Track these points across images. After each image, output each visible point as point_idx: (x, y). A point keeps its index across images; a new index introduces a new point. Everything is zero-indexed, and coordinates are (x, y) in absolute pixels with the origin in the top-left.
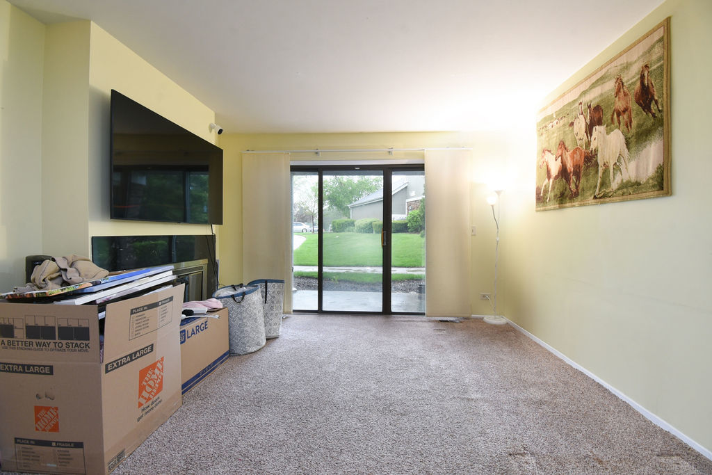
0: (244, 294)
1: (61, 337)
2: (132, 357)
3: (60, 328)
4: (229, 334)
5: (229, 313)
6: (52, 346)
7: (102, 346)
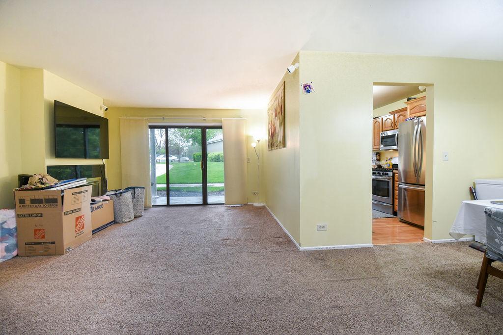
0: (121, 193)
1: (46, 203)
2: (73, 211)
3: (45, 199)
4: (114, 213)
5: (114, 202)
6: (42, 206)
7: (63, 204)
